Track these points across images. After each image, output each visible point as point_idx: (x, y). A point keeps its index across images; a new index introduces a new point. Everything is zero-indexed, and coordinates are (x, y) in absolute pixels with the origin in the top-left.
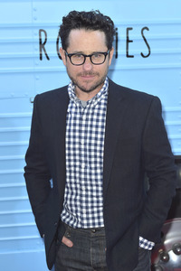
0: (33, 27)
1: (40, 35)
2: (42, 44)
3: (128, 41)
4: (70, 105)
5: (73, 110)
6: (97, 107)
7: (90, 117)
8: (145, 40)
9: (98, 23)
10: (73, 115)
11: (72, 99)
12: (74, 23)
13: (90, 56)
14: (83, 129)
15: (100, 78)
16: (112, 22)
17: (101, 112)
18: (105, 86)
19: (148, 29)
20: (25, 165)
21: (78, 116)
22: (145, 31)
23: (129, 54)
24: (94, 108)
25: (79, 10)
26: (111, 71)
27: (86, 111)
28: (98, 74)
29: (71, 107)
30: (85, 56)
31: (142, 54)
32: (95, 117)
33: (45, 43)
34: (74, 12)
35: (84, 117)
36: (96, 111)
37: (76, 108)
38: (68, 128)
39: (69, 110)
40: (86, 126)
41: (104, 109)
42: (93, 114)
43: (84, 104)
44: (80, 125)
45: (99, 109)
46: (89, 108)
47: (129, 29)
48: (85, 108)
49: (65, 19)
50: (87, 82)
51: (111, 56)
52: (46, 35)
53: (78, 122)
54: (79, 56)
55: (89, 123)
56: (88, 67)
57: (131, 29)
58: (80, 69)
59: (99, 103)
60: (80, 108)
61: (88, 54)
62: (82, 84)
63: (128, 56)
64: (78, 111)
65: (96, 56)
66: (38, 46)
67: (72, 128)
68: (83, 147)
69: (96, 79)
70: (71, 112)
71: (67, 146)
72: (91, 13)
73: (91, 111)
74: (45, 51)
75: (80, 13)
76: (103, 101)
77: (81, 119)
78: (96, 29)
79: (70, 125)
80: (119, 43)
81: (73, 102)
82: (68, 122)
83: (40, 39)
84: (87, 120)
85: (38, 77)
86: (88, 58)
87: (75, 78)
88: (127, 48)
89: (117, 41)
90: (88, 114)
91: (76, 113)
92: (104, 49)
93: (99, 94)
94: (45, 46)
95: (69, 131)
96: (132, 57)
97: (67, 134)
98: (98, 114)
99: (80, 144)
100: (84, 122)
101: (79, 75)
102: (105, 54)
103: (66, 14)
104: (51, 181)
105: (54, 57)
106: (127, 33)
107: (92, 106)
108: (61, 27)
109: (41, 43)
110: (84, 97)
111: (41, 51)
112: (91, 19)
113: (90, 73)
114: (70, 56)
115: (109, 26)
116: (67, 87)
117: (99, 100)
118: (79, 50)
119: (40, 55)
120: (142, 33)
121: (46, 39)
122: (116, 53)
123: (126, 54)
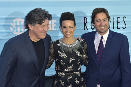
1: (85, 20)
2: (85, 24)
3: (118, 22)
8: (124, 21)
19: (125, 17)
22: (124, 18)
31: (123, 27)
47: (118, 17)
52: (87, 20)
57: (119, 17)
63: (118, 28)
83: (85, 22)
88: (117, 25)
89: (114, 22)
94: (87, 24)
96: (119, 28)
105: (90, 29)
106: (118, 19)
111: (84, 26)
119: (84, 28)
120: (123, 19)
121: (87, 22)
122: (114, 27)
123: (117, 27)
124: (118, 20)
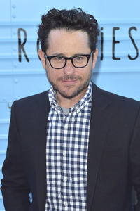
0: (12, 26)
1: (19, 35)
2: (21, 45)
3: (115, 42)
4: (50, 113)
5: (54, 118)
6: (80, 114)
7: (72, 126)
8: (133, 41)
9: (80, 22)
10: (54, 124)
11: (53, 106)
12: (53, 23)
13: (72, 59)
14: (65, 139)
15: (83, 82)
16: (96, 21)
17: (85, 120)
18: (89, 92)
19: (136, 29)
20: (2, 177)
21: (59, 125)
22: (133, 31)
23: (116, 56)
24: (76, 116)
25: (60, 8)
26: (94, 74)
27: (68, 119)
28: (80, 78)
29: (52, 115)
30: (66, 59)
31: (129, 57)
32: (78, 126)
33: (24, 43)
34: (54, 10)
35: (66, 126)
36: (79, 119)
37: (57, 116)
38: (48, 137)
39: (49, 119)
40: (68, 135)
41: (88, 117)
42: (75, 122)
43: (66, 112)
44: (62, 135)
45: (82, 117)
46: (71, 116)
47: (115, 29)
48: (67, 116)
49: (44, 18)
50: (69, 87)
51: (95, 58)
52: (26, 35)
53: (59, 131)
54: (60, 58)
55: (72, 132)
56: (69, 70)
57: (118, 29)
58: (61, 73)
59: (83, 111)
60: (62, 116)
61: (69, 57)
62: (64, 89)
63: (114, 58)
64: (60, 119)
65: (79, 58)
66: (17, 47)
67: (53, 138)
68: (65, 158)
69: (78, 84)
70: (51, 121)
71: (47, 157)
72: (73, 12)
73: (73, 120)
74: (24, 52)
75: (61, 11)
76: (86, 109)
77: (62, 128)
78: (77, 29)
79: (51, 135)
80: (104, 44)
81: (54, 110)
82: (49, 131)
83: (20, 39)
84: (69, 129)
85: (16, 80)
86: (69, 61)
87: (55, 82)
88: (114, 49)
89: (102, 41)
90: (70, 123)
91: (57, 121)
92: (87, 51)
93: (82, 100)
94: (25, 47)
95: (50, 141)
96: (119, 59)
97: (48, 144)
98: (81, 123)
99: (62, 155)
100: (66, 132)
101: (60, 79)
102: (88, 56)
103: (45, 12)
104: (31, 195)
105: (34, 59)
106: (114, 33)
107: (75, 113)
108: (40, 26)
109: (20, 43)
110: (66, 104)
111: (20, 51)
112: (72, 18)
113: (72, 78)
114: (50, 58)
115: (92, 26)
116: (47, 92)
117: (82, 107)
118: (59, 52)
119: (20, 56)
120: (130, 33)
121: (26, 39)
122: (102, 54)
123: (112, 55)
124: (114, 38)
